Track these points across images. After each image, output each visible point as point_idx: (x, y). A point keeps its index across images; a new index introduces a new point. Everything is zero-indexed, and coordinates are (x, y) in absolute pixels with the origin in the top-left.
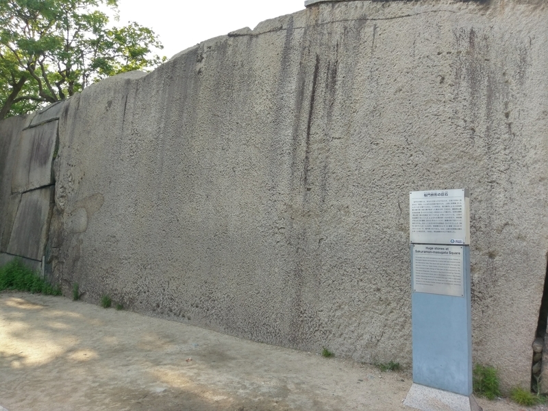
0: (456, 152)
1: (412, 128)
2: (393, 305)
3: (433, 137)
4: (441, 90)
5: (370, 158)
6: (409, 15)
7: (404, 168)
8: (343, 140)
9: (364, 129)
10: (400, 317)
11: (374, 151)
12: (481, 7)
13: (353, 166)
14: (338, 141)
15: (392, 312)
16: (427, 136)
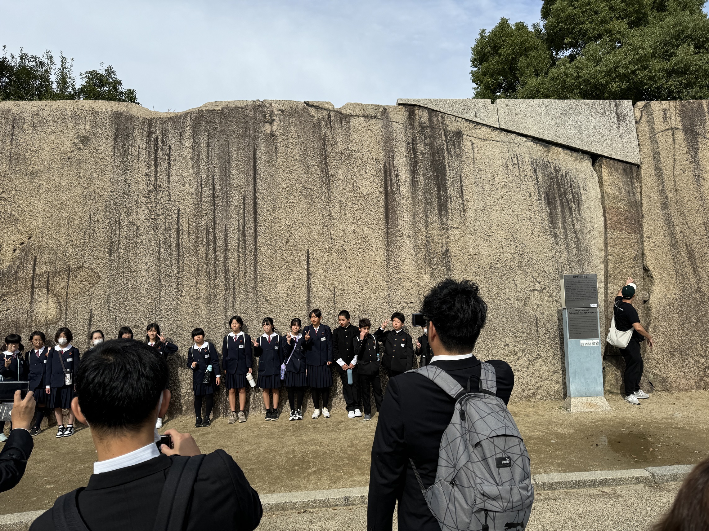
0: (547, 247)
1: (514, 227)
2: (520, 354)
3: (530, 235)
4: (530, 202)
5: (486, 246)
6: (497, 141)
7: (514, 255)
8: (460, 230)
9: (477, 224)
10: (526, 362)
11: (488, 241)
12: (545, 149)
13: (472, 252)
14: (456, 230)
15: (519, 359)
16: (526, 234)
